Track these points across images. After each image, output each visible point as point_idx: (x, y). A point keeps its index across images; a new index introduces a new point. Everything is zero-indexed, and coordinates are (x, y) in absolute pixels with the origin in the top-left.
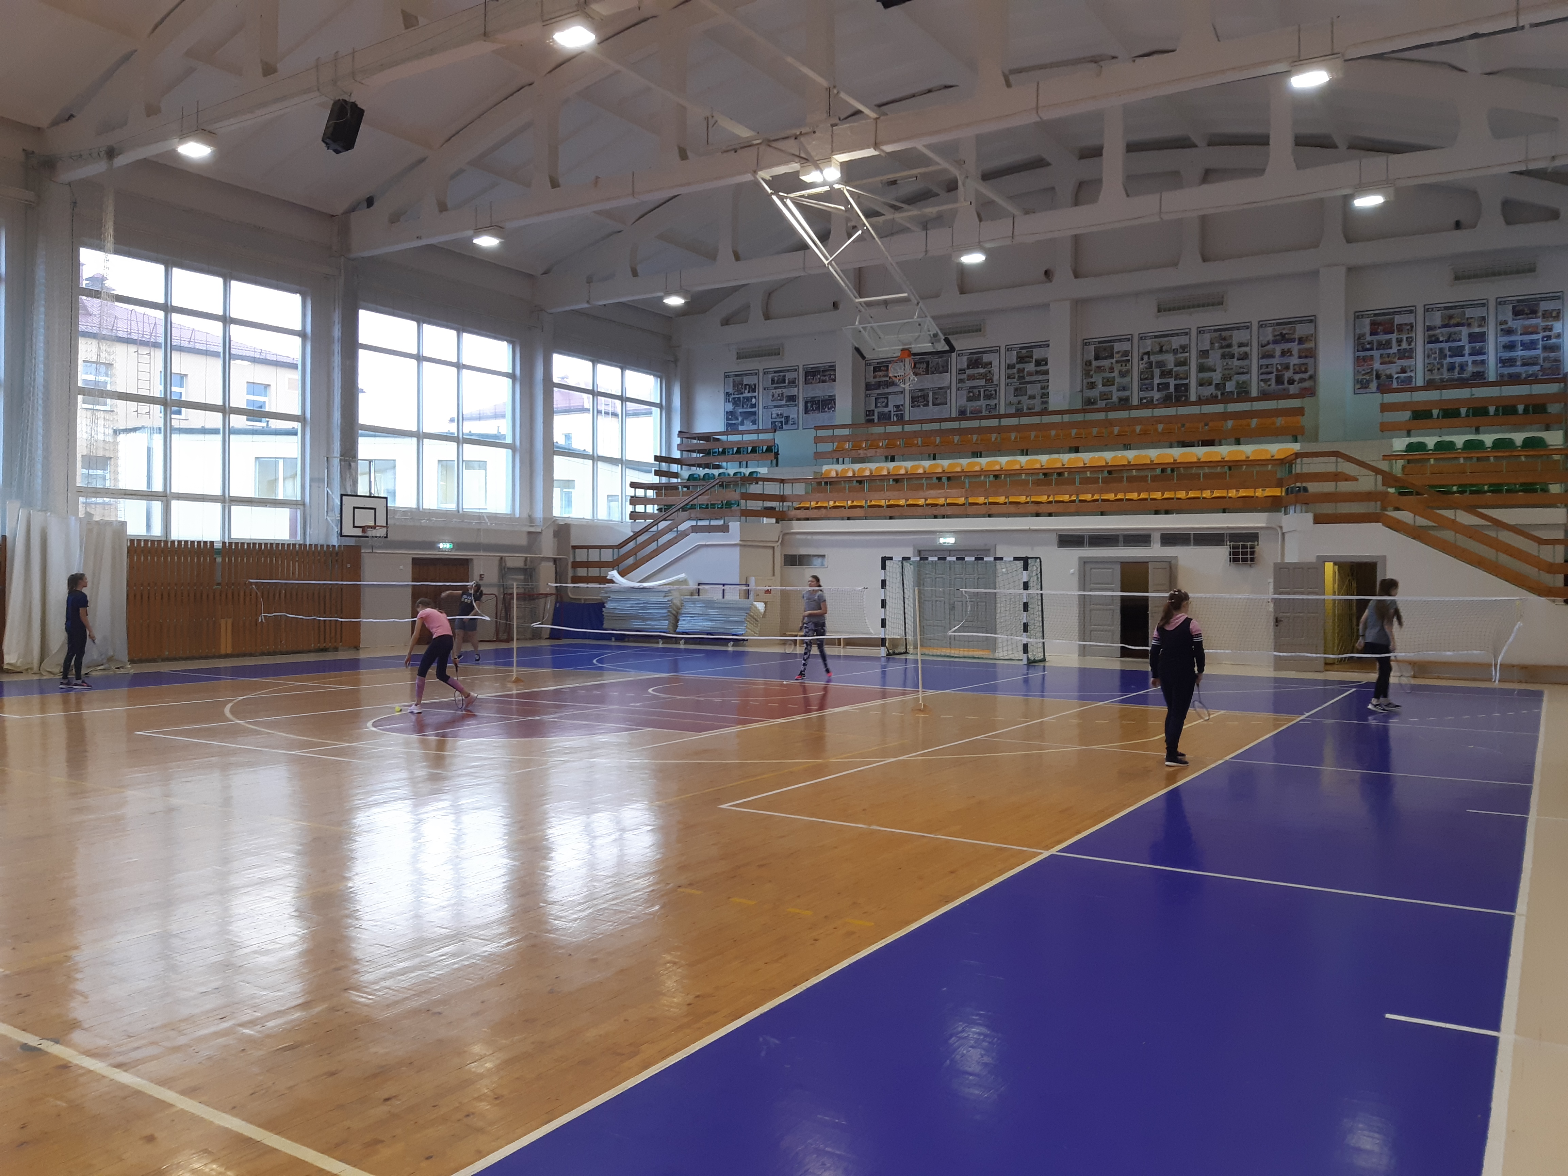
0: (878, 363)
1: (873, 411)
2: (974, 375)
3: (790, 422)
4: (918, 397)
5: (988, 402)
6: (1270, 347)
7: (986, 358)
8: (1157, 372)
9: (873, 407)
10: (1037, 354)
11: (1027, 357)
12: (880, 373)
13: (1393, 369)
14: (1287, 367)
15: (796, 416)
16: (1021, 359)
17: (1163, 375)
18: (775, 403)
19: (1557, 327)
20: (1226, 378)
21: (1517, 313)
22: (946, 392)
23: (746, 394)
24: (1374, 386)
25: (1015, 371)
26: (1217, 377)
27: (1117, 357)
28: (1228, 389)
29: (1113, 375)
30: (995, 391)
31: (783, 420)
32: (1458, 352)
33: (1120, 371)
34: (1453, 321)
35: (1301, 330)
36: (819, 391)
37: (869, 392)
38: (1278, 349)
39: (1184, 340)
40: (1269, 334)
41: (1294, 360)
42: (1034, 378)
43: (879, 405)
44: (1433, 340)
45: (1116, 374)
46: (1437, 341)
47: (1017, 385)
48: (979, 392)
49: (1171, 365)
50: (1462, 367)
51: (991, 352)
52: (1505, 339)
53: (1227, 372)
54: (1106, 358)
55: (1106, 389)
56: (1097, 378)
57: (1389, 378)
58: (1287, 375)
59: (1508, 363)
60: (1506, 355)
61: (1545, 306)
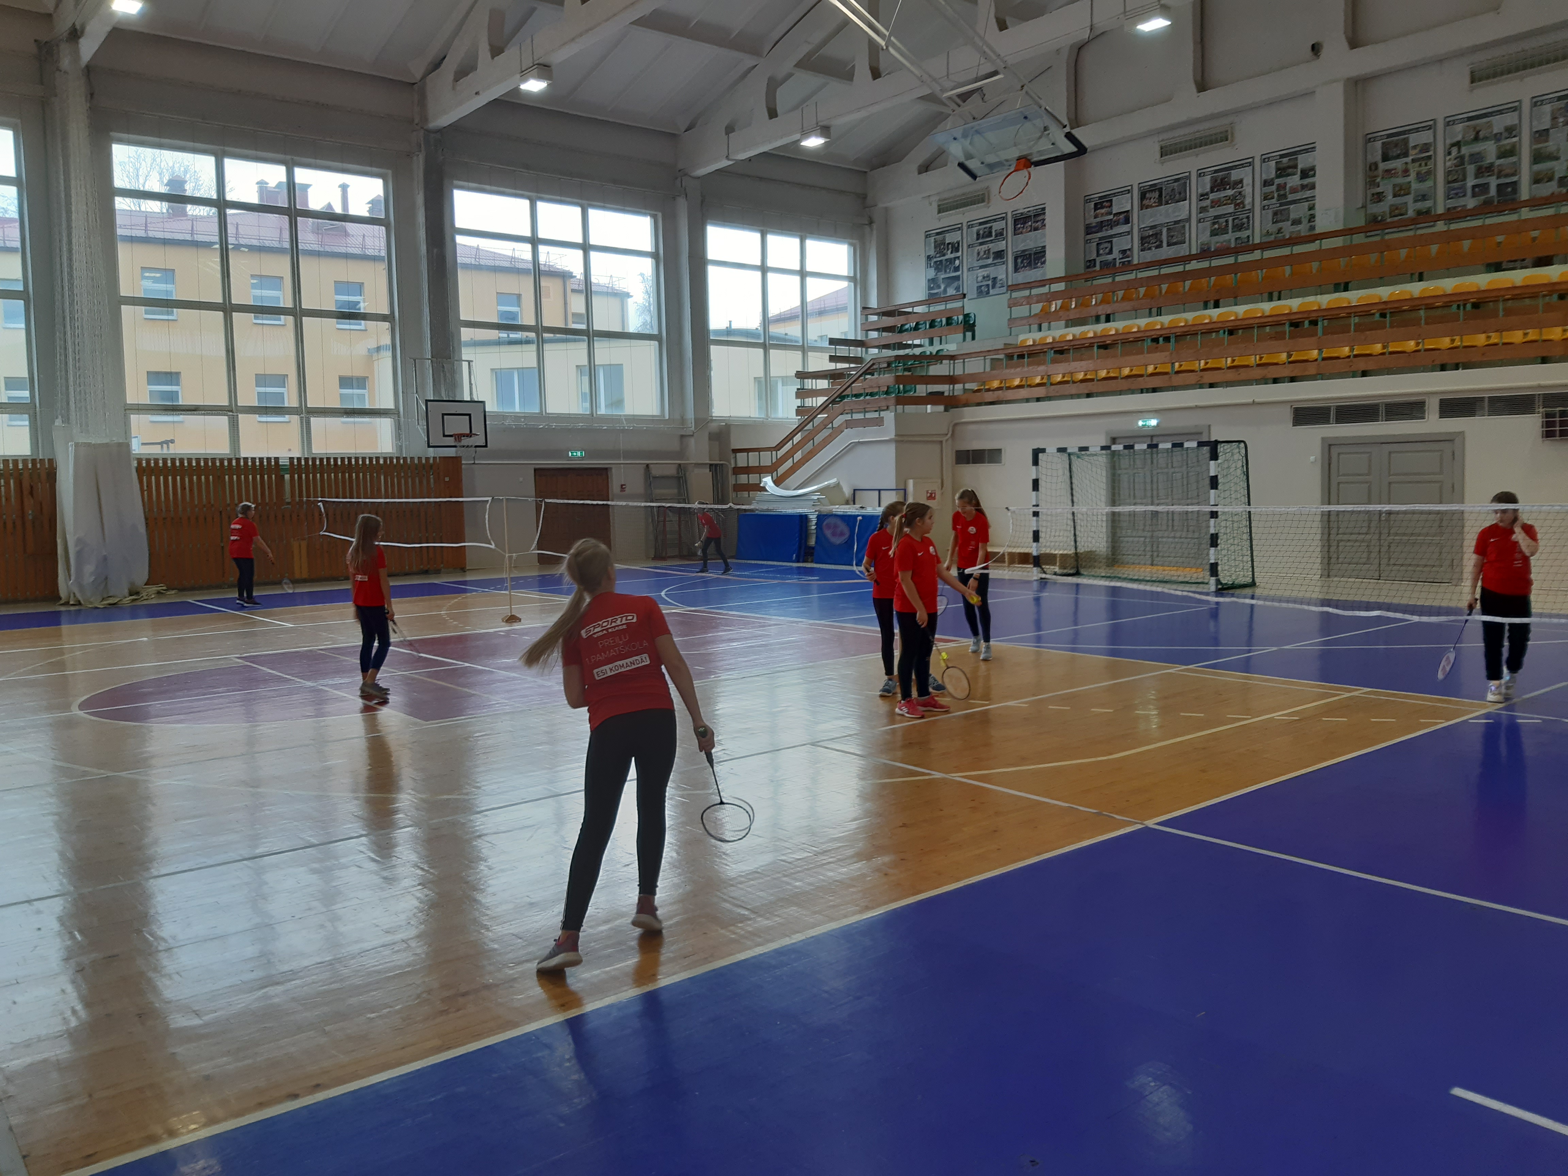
0: (1100, 198)
1: (1094, 260)
2: (1219, 200)
3: (998, 285)
4: (1149, 236)
5: (1238, 234)
7: (1235, 175)
8: (1471, 169)
9: (1094, 256)
10: (1303, 162)
11: (1289, 167)
12: (1103, 211)
15: (1004, 276)
16: (1282, 171)
17: (1480, 172)
18: (981, 263)
22: (1184, 227)
23: (950, 256)
25: (1274, 188)
27: (1413, 154)
29: (1407, 180)
30: (1248, 217)
31: (990, 282)
33: (1418, 174)
36: (1028, 241)
37: (1089, 237)
39: (1510, 119)
42: (1298, 196)
43: (1101, 252)
45: (1412, 176)
47: (1276, 207)
48: (1227, 221)
49: (1491, 158)
51: (1242, 166)
54: (1398, 157)
55: (1399, 200)
56: (1386, 187)
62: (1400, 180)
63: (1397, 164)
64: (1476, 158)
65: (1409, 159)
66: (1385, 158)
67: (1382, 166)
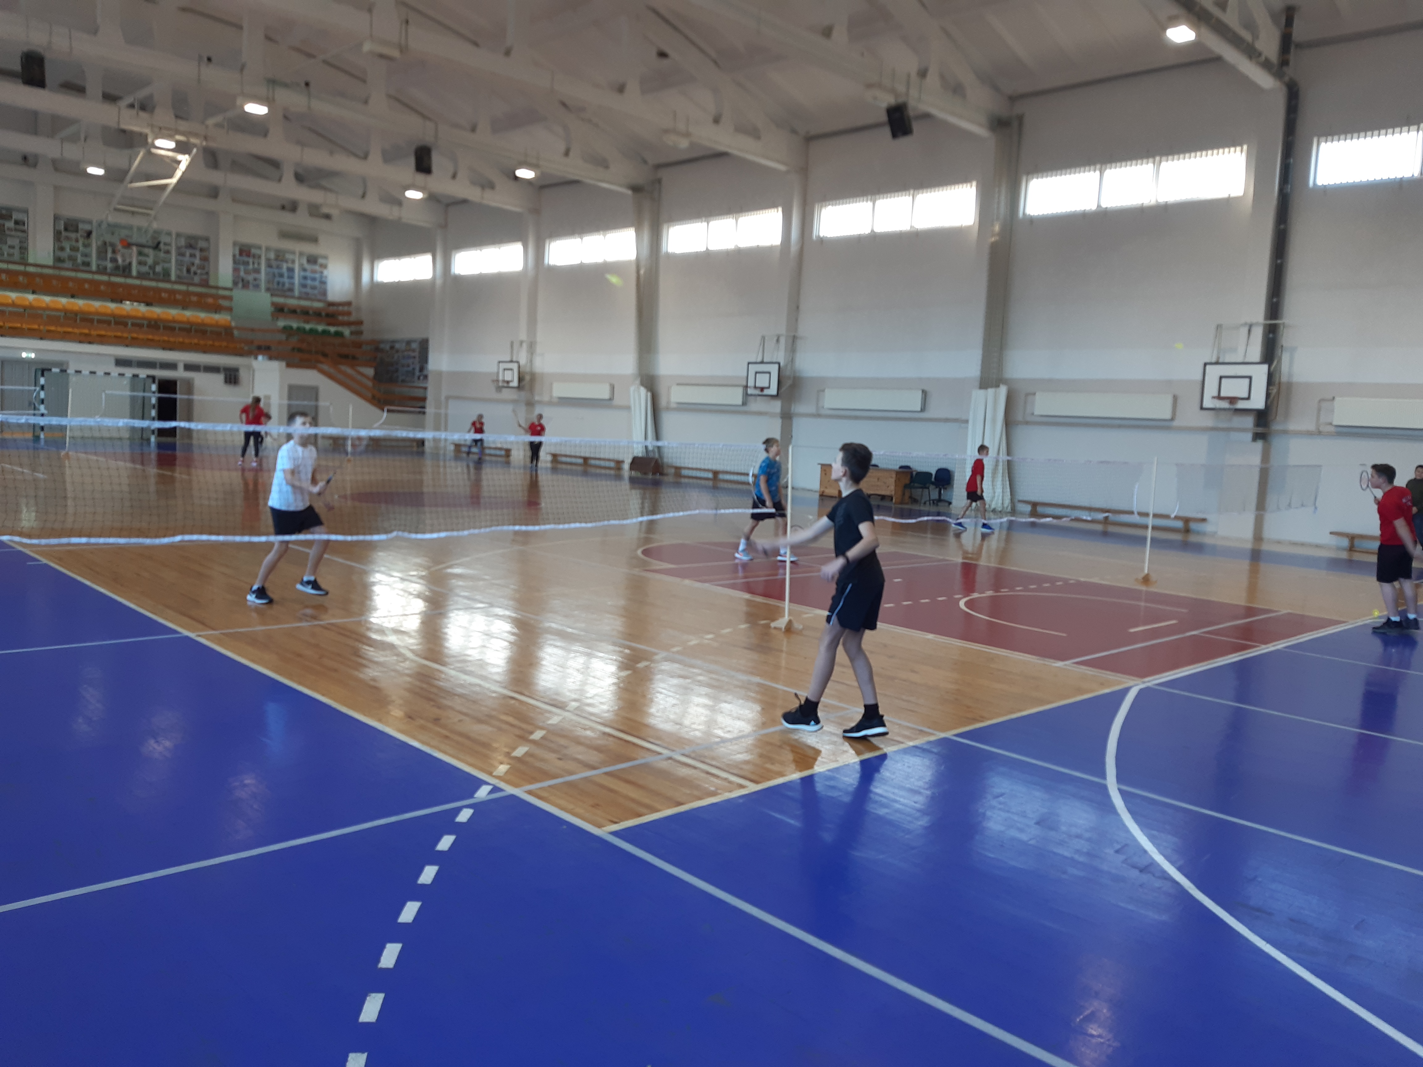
6: (183, 249)
8: (109, 249)
10: (16, 216)
11: (7, 216)
13: (250, 278)
14: (193, 264)
16: (2, 217)
19: (325, 272)
20: (156, 263)
21: (309, 261)
24: (240, 285)
26: (150, 261)
27: (81, 233)
28: (157, 271)
29: (78, 244)
32: (281, 275)
33: (83, 243)
34: (279, 259)
35: (202, 244)
38: (188, 252)
39: (128, 232)
40: (182, 242)
41: (197, 261)
44: (269, 266)
45: (80, 244)
46: (272, 267)
49: (119, 247)
50: (283, 285)
52: (302, 274)
53: (157, 260)
54: (73, 231)
55: (73, 253)
56: (67, 245)
57: (248, 282)
58: (193, 269)
59: (304, 286)
60: (303, 282)
61: (321, 261)
62: (74, 243)
63: (73, 235)
64: (113, 245)
65: (79, 235)
66: (66, 229)
67: (64, 234)
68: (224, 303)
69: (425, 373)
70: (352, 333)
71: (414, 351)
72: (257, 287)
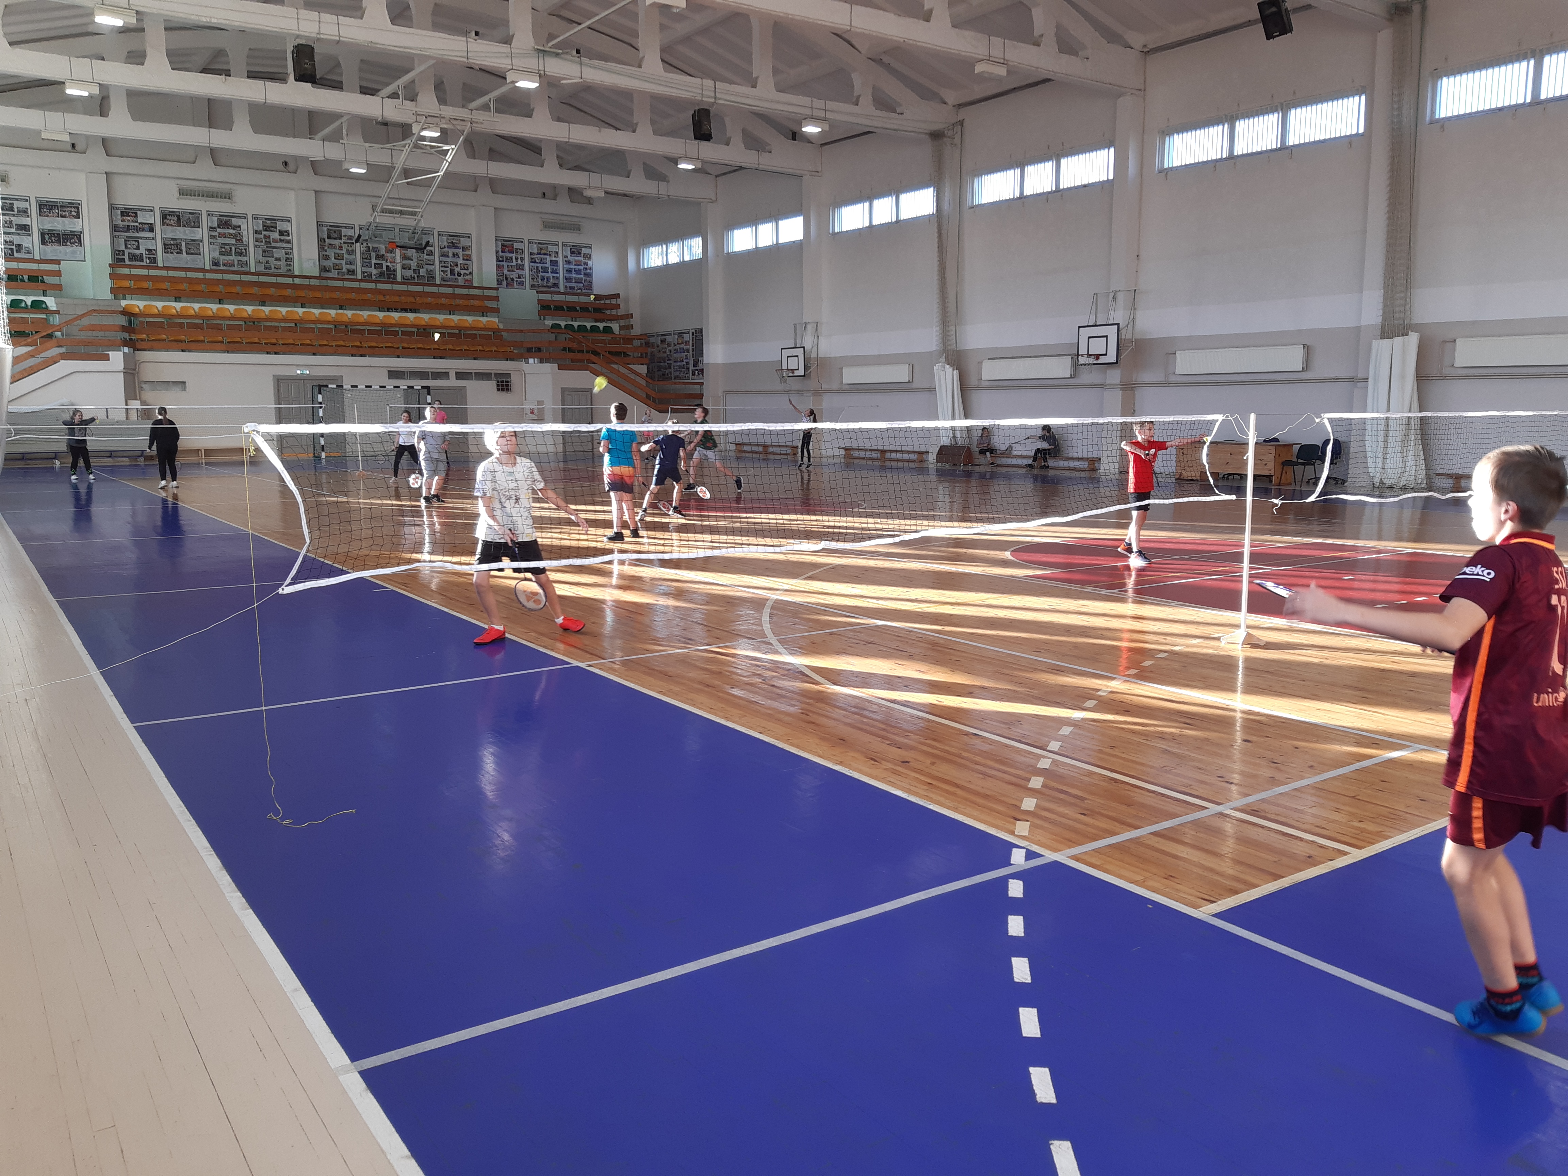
0: (127, 209)
1: (123, 251)
2: (225, 234)
4: (170, 245)
5: (239, 258)
6: (446, 249)
7: (235, 221)
8: (373, 254)
9: (123, 248)
10: (280, 226)
11: (272, 227)
12: (129, 218)
13: (514, 275)
14: (456, 265)
15: (30, 245)
16: (266, 228)
17: (378, 257)
19: (590, 263)
20: (420, 266)
21: (572, 253)
22: (199, 244)
24: (504, 283)
25: (262, 236)
26: (414, 264)
27: (344, 239)
28: (421, 274)
29: (342, 252)
30: (245, 250)
31: (14, 247)
32: (545, 270)
33: (347, 250)
34: (542, 252)
35: (464, 242)
36: (59, 224)
37: (114, 233)
38: (451, 251)
39: (391, 235)
40: (444, 241)
41: (460, 261)
42: (278, 245)
43: (129, 246)
44: (533, 261)
45: (344, 251)
46: (535, 262)
47: (265, 248)
48: (231, 249)
49: (383, 252)
50: (548, 279)
51: (240, 217)
52: (566, 266)
53: (421, 262)
54: (336, 239)
55: (337, 262)
56: (331, 253)
57: (513, 279)
58: (457, 269)
59: (568, 280)
60: (568, 275)
61: (584, 251)
62: (337, 251)
63: (336, 242)
64: (376, 250)
65: (342, 242)
66: (329, 237)
67: (327, 241)
68: (492, 304)
69: (700, 367)
70: (621, 328)
71: (686, 343)
72: (522, 284)
